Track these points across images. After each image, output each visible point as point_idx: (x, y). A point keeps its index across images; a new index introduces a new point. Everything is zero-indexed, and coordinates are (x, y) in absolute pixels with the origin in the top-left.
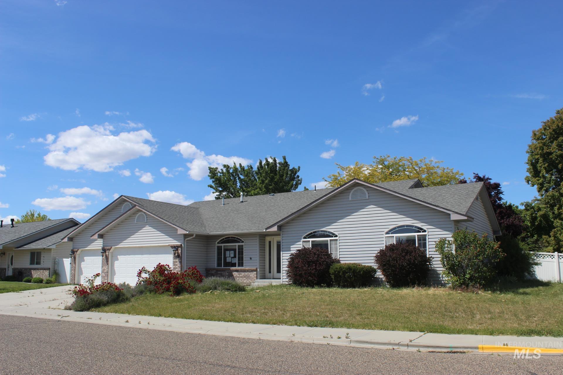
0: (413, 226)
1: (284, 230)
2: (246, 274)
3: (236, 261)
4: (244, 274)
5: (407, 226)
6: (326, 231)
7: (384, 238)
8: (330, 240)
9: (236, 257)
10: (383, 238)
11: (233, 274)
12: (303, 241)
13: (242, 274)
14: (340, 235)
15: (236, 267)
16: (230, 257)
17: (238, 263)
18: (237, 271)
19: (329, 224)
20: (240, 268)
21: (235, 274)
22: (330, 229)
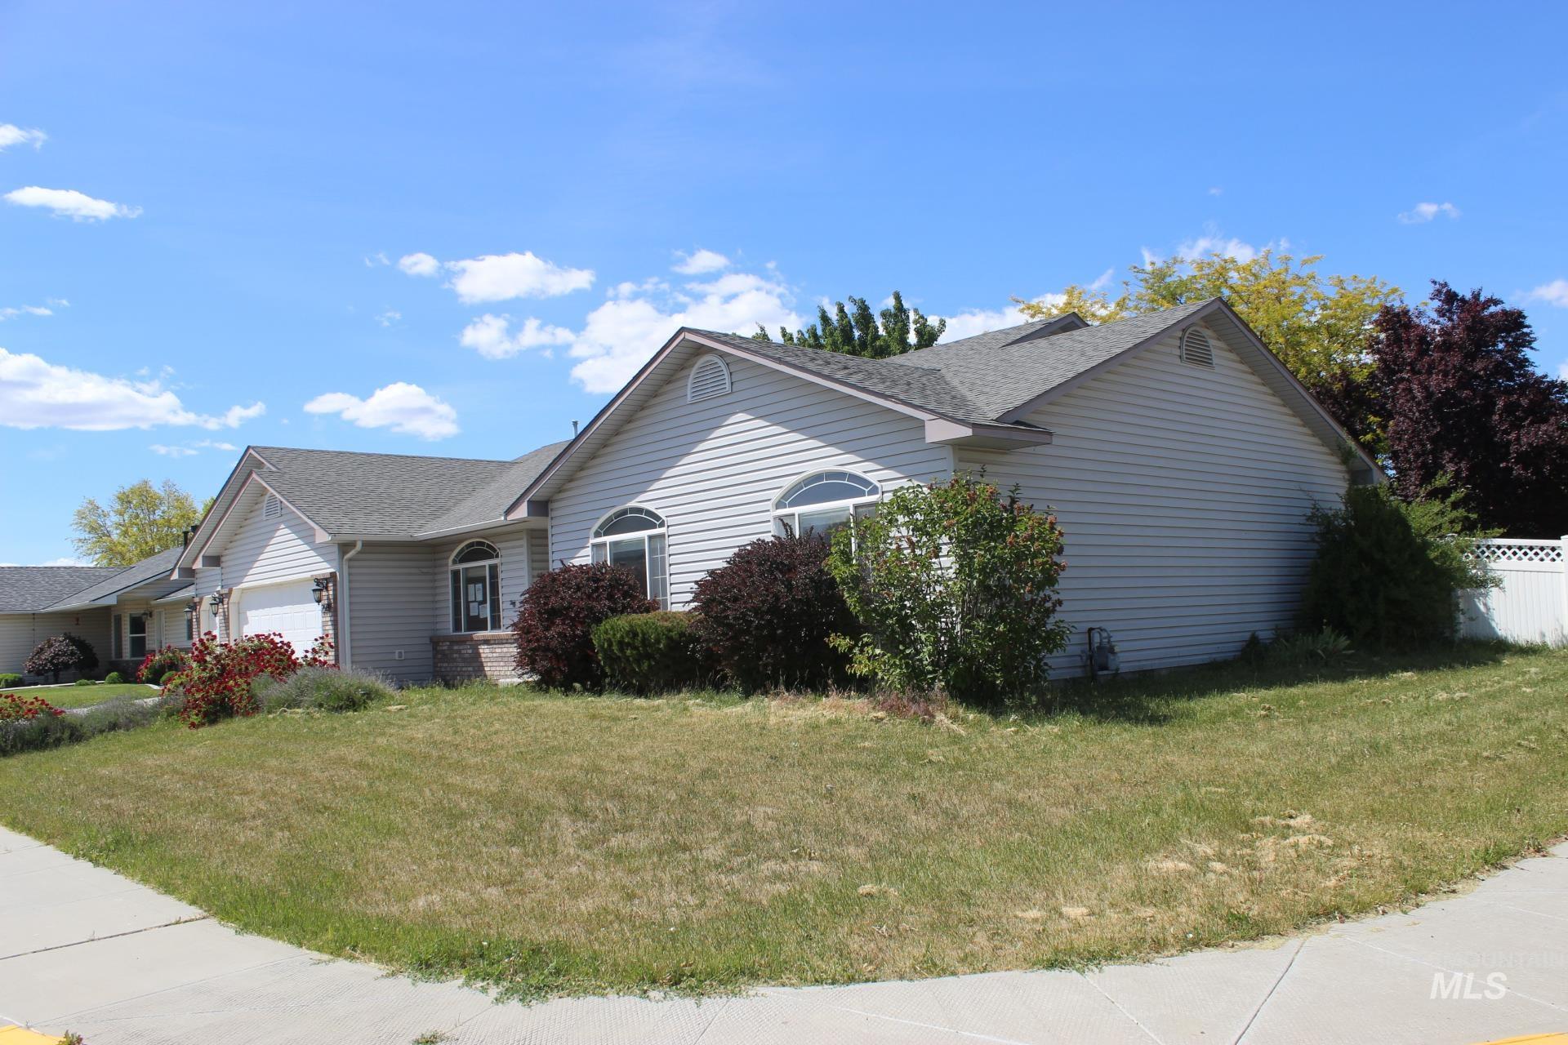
0: (842, 475)
1: (554, 514)
2: (505, 650)
3: (487, 612)
4: (499, 650)
5: (831, 475)
6: (640, 510)
7: (772, 520)
8: (651, 538)
9: (486, 603)
10: (769, 521)
11: (481, 651)
12: (594, 545)
13: (497, 650)
14: (670, 521)
15: (486, 629)
16: (475, 601)
17: (491, 616)
18: (487, 642)
19: (642, 487)
20: (496, 633)
21: (484, 650)
22: (644, 501)
